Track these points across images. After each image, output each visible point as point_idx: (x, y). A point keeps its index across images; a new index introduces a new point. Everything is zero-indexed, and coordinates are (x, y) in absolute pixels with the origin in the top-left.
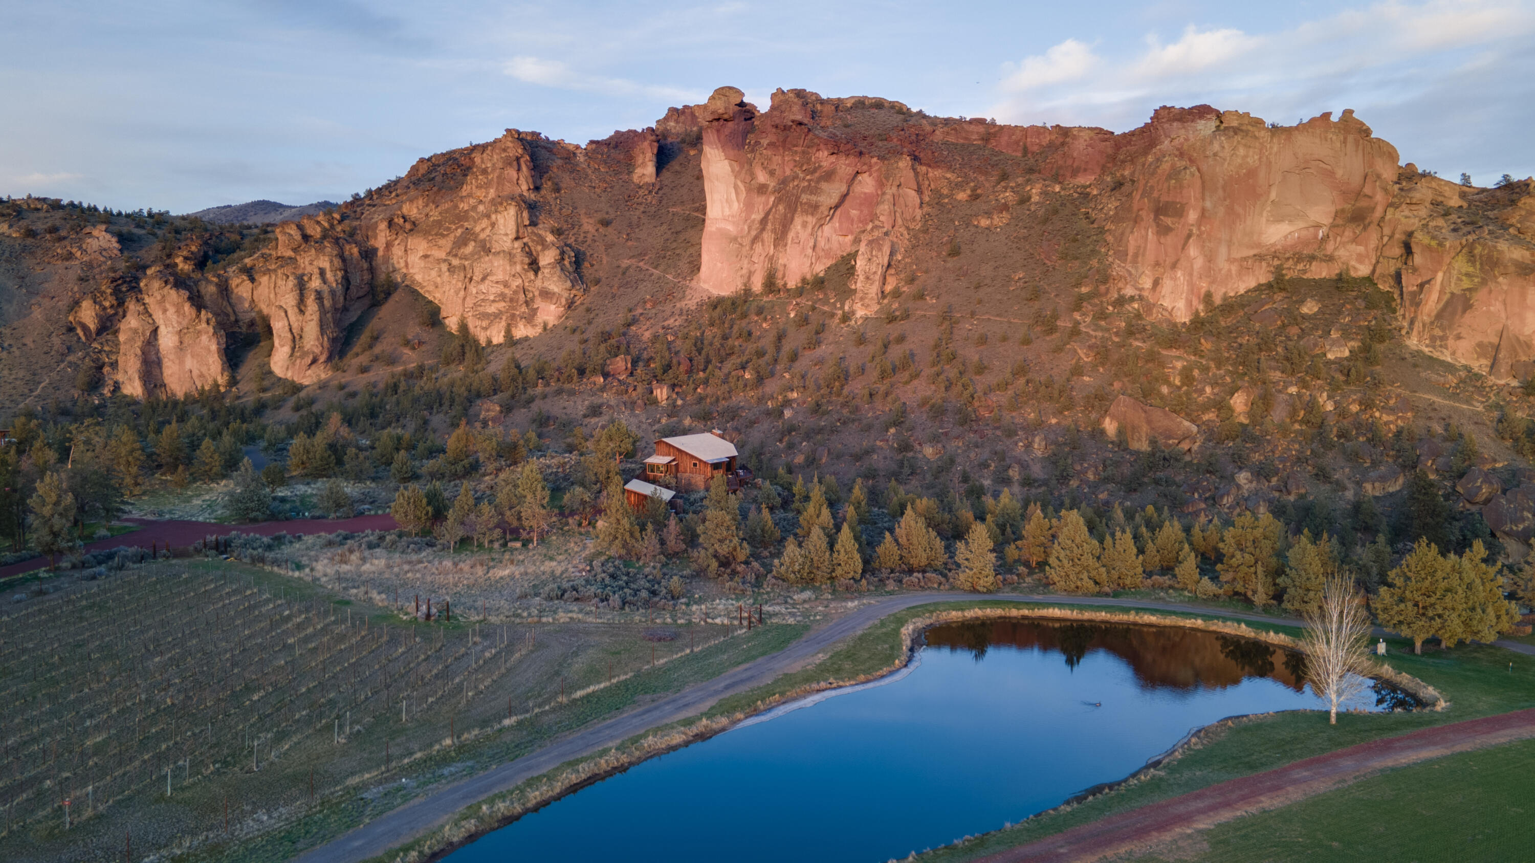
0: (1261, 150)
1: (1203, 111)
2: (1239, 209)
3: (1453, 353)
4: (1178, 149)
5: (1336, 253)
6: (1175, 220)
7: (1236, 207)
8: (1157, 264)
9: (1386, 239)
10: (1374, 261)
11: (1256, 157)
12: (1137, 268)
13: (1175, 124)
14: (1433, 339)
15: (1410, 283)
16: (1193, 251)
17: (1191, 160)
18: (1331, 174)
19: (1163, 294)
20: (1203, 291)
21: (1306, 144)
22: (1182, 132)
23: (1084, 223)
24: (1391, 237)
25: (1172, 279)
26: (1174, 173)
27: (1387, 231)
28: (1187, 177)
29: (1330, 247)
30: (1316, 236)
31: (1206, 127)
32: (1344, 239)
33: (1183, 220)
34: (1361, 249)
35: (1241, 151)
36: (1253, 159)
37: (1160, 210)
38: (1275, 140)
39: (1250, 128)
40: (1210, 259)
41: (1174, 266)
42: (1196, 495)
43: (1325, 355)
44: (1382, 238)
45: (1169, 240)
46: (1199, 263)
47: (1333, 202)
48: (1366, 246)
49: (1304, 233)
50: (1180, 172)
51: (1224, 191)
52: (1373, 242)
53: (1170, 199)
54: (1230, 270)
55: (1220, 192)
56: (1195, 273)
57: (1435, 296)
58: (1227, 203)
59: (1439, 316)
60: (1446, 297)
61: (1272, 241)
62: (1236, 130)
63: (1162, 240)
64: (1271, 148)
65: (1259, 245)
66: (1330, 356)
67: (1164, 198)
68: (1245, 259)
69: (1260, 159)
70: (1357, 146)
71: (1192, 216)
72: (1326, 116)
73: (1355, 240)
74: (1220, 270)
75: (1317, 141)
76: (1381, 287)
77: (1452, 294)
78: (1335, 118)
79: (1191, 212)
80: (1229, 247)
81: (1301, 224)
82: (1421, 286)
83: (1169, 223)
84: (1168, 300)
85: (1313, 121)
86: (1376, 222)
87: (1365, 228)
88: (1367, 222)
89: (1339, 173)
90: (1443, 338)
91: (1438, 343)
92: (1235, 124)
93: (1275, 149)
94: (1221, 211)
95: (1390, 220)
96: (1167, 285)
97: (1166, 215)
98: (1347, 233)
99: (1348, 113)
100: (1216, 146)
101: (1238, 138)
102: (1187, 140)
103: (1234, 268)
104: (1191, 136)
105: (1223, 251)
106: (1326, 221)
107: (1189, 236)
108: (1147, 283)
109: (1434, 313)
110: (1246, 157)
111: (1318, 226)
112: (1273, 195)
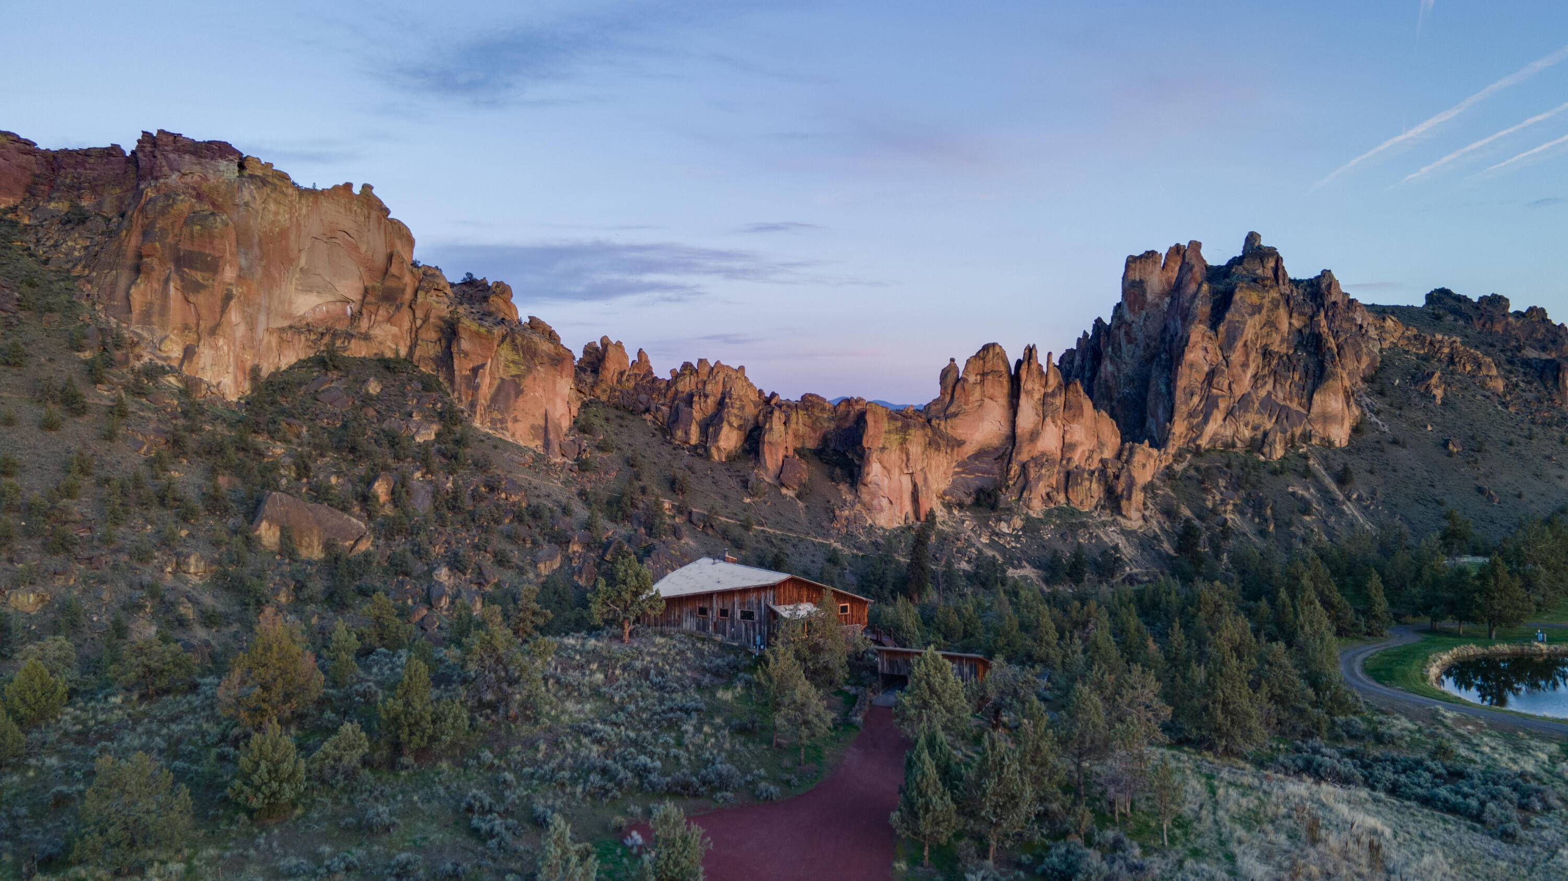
0: (291, 209)
1: (221, 149)
2: (275, 273)
3: (513, 435)
4: (194, 188)
5: (372, 332)
6: (207, 275)
7: (272, 269)
8: (186, 328)
9: (419, 322)
10: (408, 343)
11: (287, 216)
12: (152, 332)
13: (187, 157)
14: (493, 422)
15: (462, 367)
16: (234, 316)
17: (214, 204)
18: (356, 248)
19: (201, 365)
20: (248, 365)
21: (331, 211)
22: (197, 168)
23: (28, 263)
24: (426, 319)
25: (211, 347)
26: (193, 218)
27: (419, 314)
28: (219, 224)
29: (364, 324)
30: (345, 313)
31: (228, 170)
32: (379, 318)
33: (218, 277)
34: (395, 330)
35: (272, 207)
36: (284, 218)
37: (183, 261)
38: (303, 201)
39: (276, 181)
40: (252, 327)
41: (213, 332)
42: (410, 602)
43: (413, 438)
44: (415, 318)
45: (201, 299)
46: (241, 331)
47: (361, 277)
48: (400, 327)
49: (332, 307)
50: (206, 217)
51: (261, 248)
52: (406, 325)
53: (195, 248)
54: (269, 342)
55: (256, 250)
56: (237, 343)
57: (487, 380)
58: (263, 263)
59: (494, 399)
60: (497, 382)
61: (301, 313)
62: (264, 181)
63: (192, 298)
64: (300, 209)
65: (289, 316)
66: (419, 439)
67: (185, 246)
68: (282, 330)
69: (291, 218)
70: (380, 224)
71: (229, 274)
72: (348, 186)
73: (389, 320)
74: (261, 341)
75: (342, 210)
76: (423, 370)
77: (502, 379)
78: (357, 190)
79: (227, 268)
80: (268, 314)
81: (330, 298)
82: (475, 371)
83: (199, 278)
84: (209, 374)
85: (336, 188)
86: (407, 304)
87: (398, 308)
88: (398, 302)
89: (363, 248)
90: (502, 421)
91: (499, 425)
92: (259, 173)
93: (304, 211)
94: (259, 272)
95: (422, 303)
96: (205, 355)
97: (191, 267)
98: (381, 312)
99: (367, 188)
100: (246, 195)
101: (267, 190)
102: (205, 179)
103: (274, 340)
104: (211, 176)
105: (262, 318)
106: (356, 296)
107: (228, 297)
108: (174, 350)
109: (488, 397)
110: (276, 214)
111: (346, 301)
112: (303, 262)
